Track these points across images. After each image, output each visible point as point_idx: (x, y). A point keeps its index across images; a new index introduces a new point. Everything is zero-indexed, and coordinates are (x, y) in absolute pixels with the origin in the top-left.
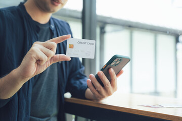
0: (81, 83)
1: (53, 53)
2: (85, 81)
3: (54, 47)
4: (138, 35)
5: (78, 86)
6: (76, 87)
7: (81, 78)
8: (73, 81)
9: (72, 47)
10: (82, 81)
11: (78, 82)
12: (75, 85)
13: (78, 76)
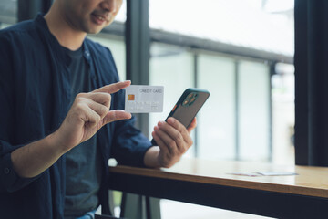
0: (136, 143)
1: (107, 109)
2: (140, 138)
3: (108, 100)
4: (205, 61)
5: (130, 147)
6: (127, 149)
7: (134, 135)
8: (121, 140)
9: (132, 98)
10: (136, 139)
11: (129, 141)
12: (126, 146)
13: (129, 131)
